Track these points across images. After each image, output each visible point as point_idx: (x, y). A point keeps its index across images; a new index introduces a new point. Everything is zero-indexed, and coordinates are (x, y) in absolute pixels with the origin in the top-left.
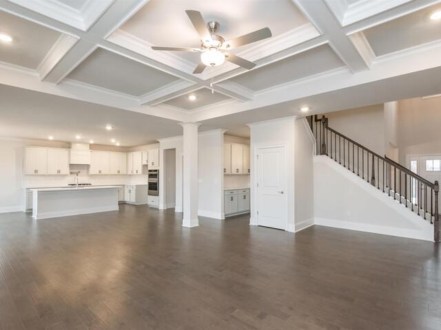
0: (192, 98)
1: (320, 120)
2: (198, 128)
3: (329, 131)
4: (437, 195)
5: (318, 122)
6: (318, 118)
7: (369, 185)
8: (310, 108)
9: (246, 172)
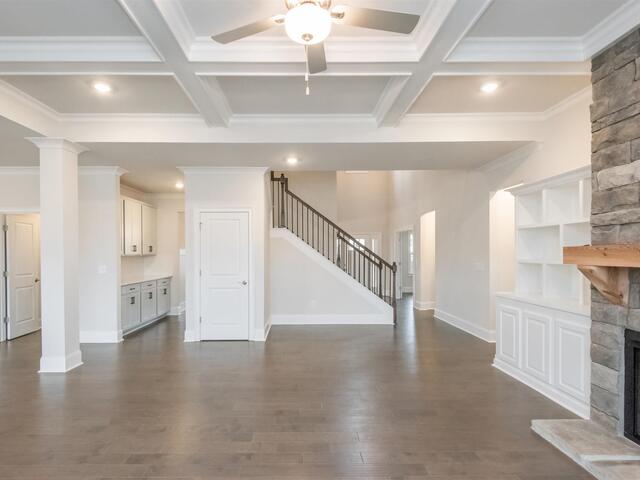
0: (102, 88)
1: (278, 180)
2: (80, 156)
3: (290, 197)
4: (394, 275)
5: (280, 181)
6: (275, 177)
7: (335, 267)
8: (299, 160)
9: (146, 251)
